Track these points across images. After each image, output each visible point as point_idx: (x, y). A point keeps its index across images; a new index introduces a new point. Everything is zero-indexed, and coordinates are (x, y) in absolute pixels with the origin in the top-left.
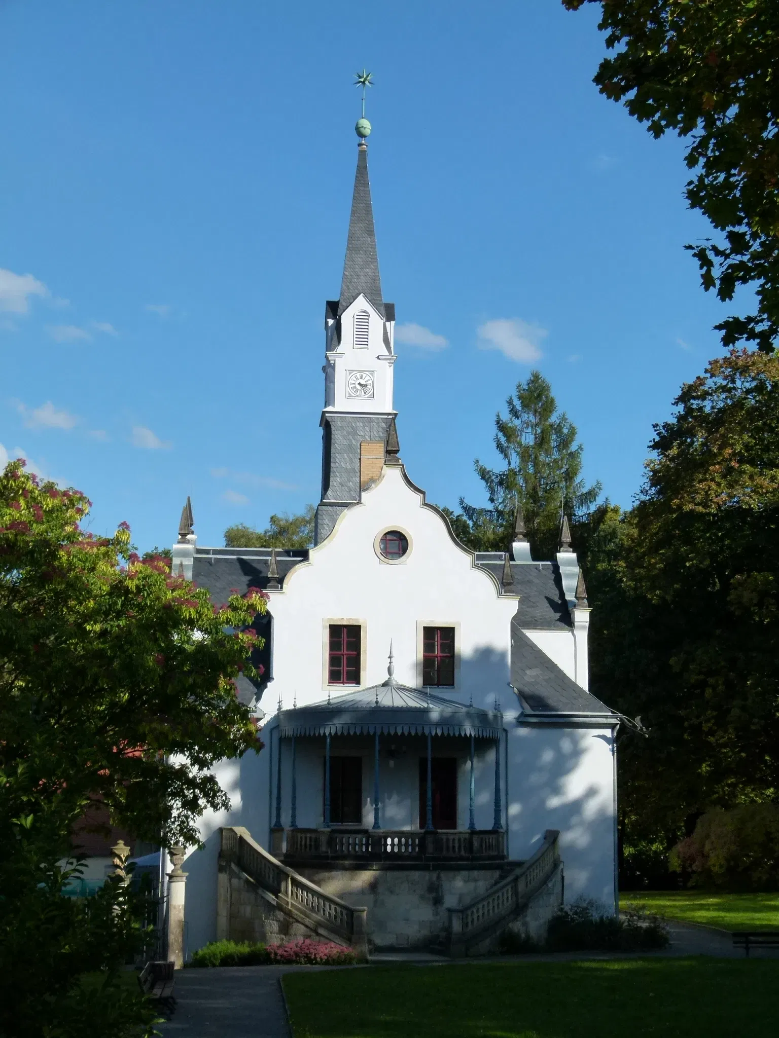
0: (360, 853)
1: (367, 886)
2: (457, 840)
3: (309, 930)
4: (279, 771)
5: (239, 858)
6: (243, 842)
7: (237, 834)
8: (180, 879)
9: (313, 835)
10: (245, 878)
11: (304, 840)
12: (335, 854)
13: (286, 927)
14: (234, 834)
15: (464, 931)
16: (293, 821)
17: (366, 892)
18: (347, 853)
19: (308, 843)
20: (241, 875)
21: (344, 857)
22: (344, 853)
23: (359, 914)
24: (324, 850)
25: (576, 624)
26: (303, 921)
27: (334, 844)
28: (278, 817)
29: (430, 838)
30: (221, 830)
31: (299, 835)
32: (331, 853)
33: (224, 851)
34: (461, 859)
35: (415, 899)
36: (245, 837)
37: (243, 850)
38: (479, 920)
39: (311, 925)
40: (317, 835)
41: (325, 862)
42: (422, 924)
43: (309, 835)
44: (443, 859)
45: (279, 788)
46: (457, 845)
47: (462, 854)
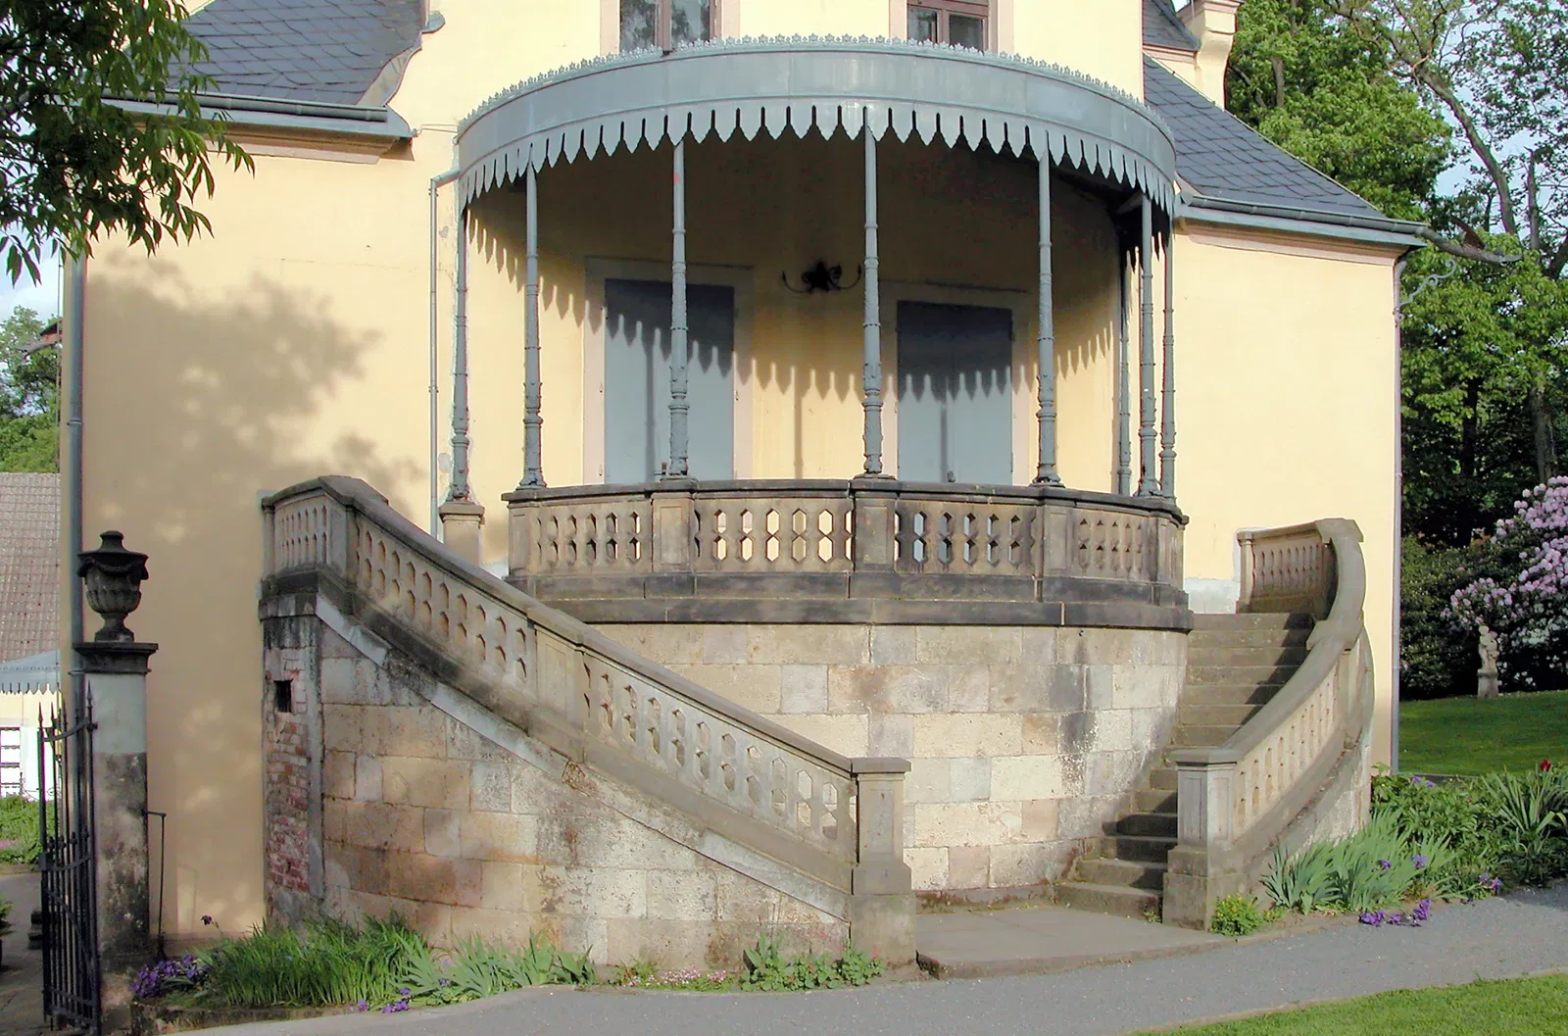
0: (810, 567)
1: (844, 682)
2: (1121, 528)
3: (669, 848)
4: (461, 320)
5: (351, 584)
6: (366, 526)
7: (338, 498)
8: (126, 665)
9: (621, 507)
10: (379, 655)
11: (584, 525)
12: (715, 574)
13: (569, 837)
14: (330, 504)
15: (1237, 832)
16: (533, 466)
17: (843, 703)
18: (763, 567)
19: (601, 538)
20: (361, 644)
21: (754, 580)
22: (752, 568)
23: (883, 783)
24: (671, 556)
25: (1207, 38)
26: (642, 815)
27: (706, 536)
28: (461, 471)
29: (1055, 515)
30: (270, 506)
31: (562, 511)
32: (700, 567)
33: (286, 571)
34: (1133, 592)
35: (1011, 727)
36: (373, 506)
37: (364, 554)
38: (1270, 788)
39: (680, 831)
40: (640, 505)
41: (673, 601)
42: (1031, 814)
43: (602, 509)
44: (1090, 591)
45: (461, 375)
46: (1121, 547)
47: (1135, 576)
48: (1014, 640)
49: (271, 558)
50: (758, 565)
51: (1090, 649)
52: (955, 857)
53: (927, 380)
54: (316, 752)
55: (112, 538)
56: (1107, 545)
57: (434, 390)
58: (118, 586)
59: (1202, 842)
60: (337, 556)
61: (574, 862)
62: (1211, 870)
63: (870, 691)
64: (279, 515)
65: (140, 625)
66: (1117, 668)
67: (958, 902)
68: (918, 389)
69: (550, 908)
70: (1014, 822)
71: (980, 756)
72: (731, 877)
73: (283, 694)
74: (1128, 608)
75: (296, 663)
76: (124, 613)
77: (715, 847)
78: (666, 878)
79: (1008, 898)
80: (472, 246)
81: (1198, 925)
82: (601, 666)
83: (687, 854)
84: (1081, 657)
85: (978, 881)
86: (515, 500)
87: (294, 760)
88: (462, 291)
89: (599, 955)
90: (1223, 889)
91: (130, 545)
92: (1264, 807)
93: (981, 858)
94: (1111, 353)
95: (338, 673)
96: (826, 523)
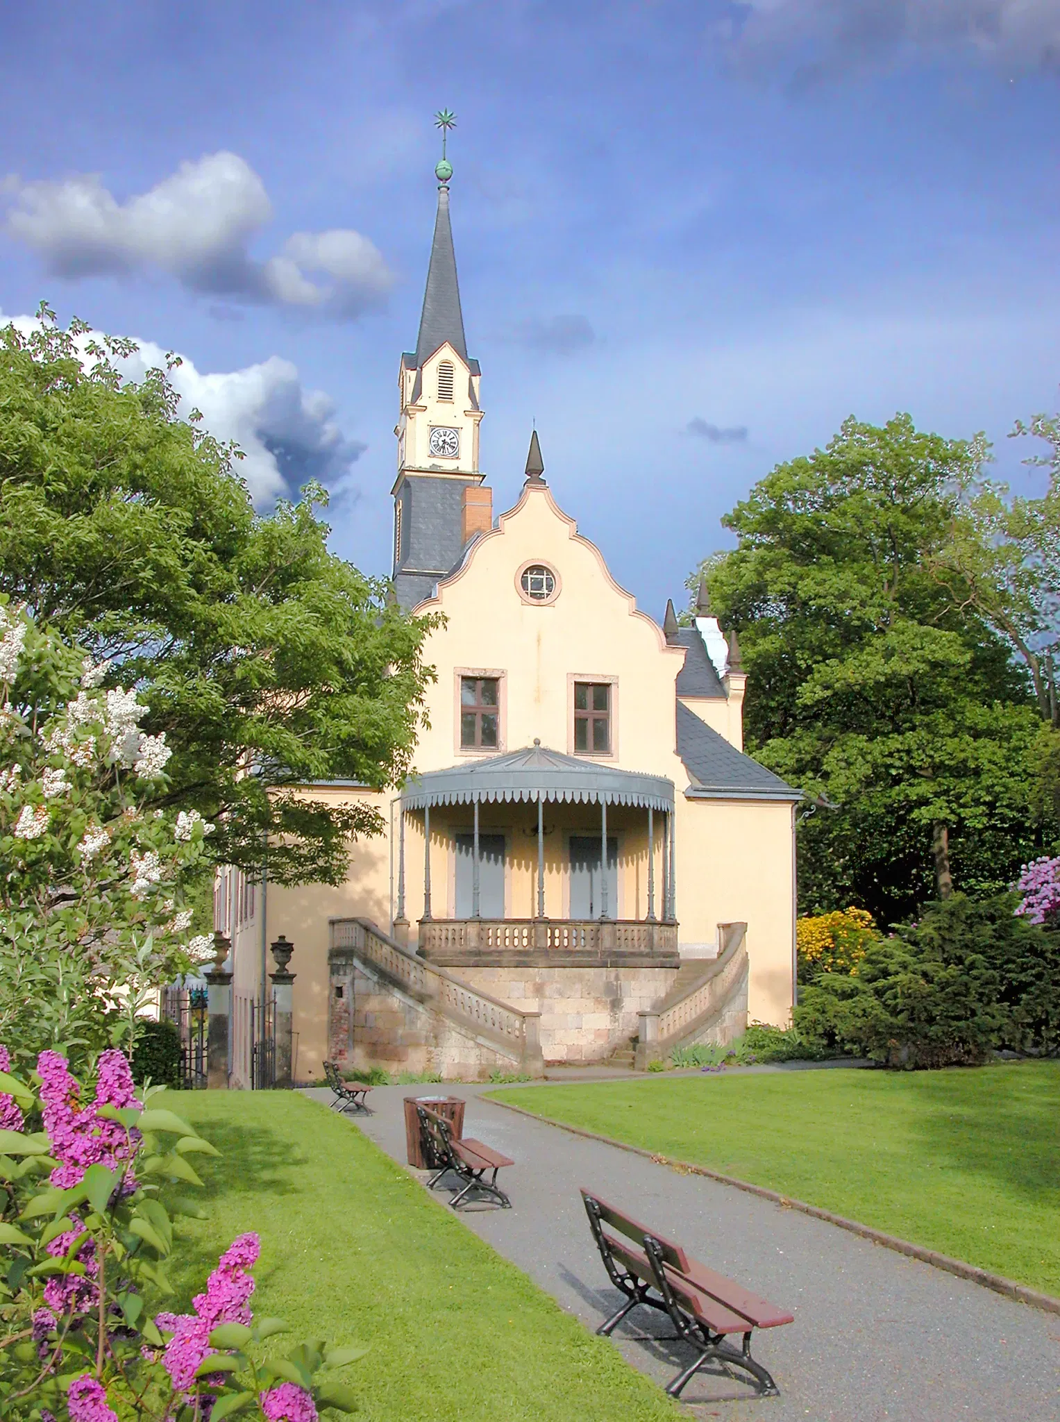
0: (520, 948)
1: (530, 986)
2: (636, 932)
3: (467, 1041)
4: (402, 852)
5: (365, 954)
6: (371, 935)
7: (361, 925)
8: (287, 981)
9: (457, 927)
10: (375, 978)
11: (444, 932)
12: (487, 950)
13: (436, 1037)
14: (357, 926)
15: (660, 1039)
16: (428, 910)
17: (530, 994)
18: (504, 948)
19: (450, 937)
20: (369, 975)
21: (500, 952)
22: (499, 949)
23: (533, 1020)
24: (473, 944)
25: (731, 692)
26: (458, 1030)
27: (485, 937)
28: (402, 908)
29: (606, 929)
30: (332, 923)
31: (437, 927)
32: (482, 948)
33: (339, 947)
34: (641, 955)
35: (590, 1003)
36: (373, 928)
37: (370, 944)
38: (674, 1026)
39: (470, 1035)
40: (463, 926)
41: (474, 959)
42: (598, 1033)
43: (451, 927)
44: (622, 955)
45: (402, 872)
46: (636, 938)
47: (642, 948)
48: (590, 972)
49: (333, 943)
50: (502, 947)
51: (621, 977)
52: (570, 1048)
53: (585, 864)
54: (352, 1011)
55: (282, 937)
56: (630, 938)
57: (392, 878)
58: (284, 954)
59: (645, 1042)
60: (360, 944)
61: (437, 1046)
62: (647, 1052)
63: (539, 990)
64: (336, 926)
65: (291, 968)
66: (633, 983)
67: (570, 1064)
68: (581, 868)
69: (429, 1061)
70: (591, 1037)
71: (578, 1013)
72: (485, 1050)
73: (340, 992)
74: (638, 960)
75: (345, 981)
76: (285, 963)
77: (481, 1040)
78: (466, 1050)
79: (589, 1064)
80: (406, 824)
81: (643, 1070)
82: (447, 982)
83: (472, 1042)
84: (617, 978)
85: (578, 1057)
86: (421, 922)
87: (343, 1015)
88: (402, 841)
89: (444, 1075)
90: (651, 1059)
91: (288, 940)
92: (672, 1031)
93: (579, 1049)
94: (661, 851)
95: (361, 985)
96: (525, 933)
